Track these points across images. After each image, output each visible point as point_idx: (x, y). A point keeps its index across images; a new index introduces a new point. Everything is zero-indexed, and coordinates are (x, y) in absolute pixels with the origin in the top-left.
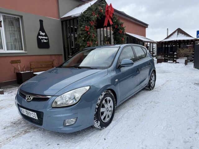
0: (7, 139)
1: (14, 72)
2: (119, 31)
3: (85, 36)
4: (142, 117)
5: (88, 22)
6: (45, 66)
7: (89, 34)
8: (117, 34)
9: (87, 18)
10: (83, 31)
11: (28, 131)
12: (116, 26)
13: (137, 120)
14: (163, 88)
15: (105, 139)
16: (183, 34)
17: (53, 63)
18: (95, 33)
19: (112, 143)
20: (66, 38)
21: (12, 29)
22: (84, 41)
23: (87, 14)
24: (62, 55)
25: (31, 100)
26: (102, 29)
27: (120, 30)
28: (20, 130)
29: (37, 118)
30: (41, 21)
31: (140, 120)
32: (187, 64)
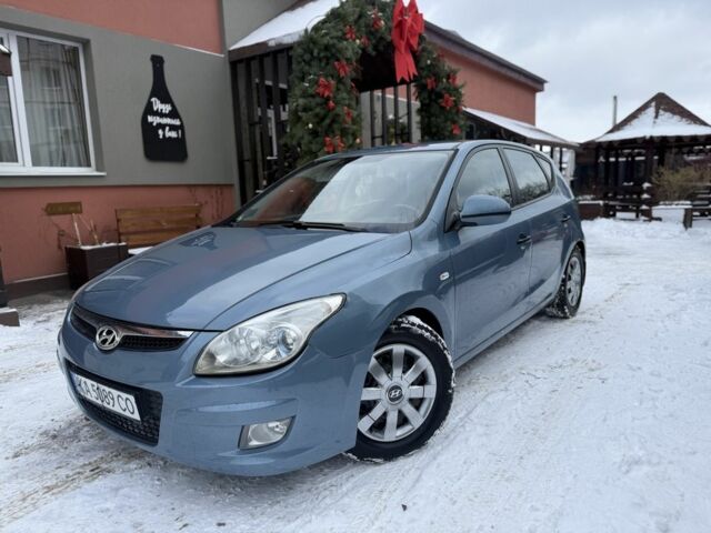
0: (24, 500)
1: (60, 247)
2: (441, 100)
3: (317, 115)
4: (545, 420)
5: (327, 64)
6: (170, 226)
7: (333, 109)
8: (433, 110)
9: (327, 48)
10: (310, 99)
11: (104, 466)
12: (429, 81)
13: (525, 433)
14: (609, 310)
15: (405, 507)
16: (674, 113)
17: (201, 215)
18: (354, 103)
19: (432, 523)
20: (245, 125)
21: (52, 96)
22: (314, 133)
23: (326, 34)
24: (232, 185)
25: (115, 344)
26: (378, 93)
27: (446, 96)
28: (75, 462)
29: (136, 416)
30: (157, 62)
31: (536, 431)
32: (691, 226)
